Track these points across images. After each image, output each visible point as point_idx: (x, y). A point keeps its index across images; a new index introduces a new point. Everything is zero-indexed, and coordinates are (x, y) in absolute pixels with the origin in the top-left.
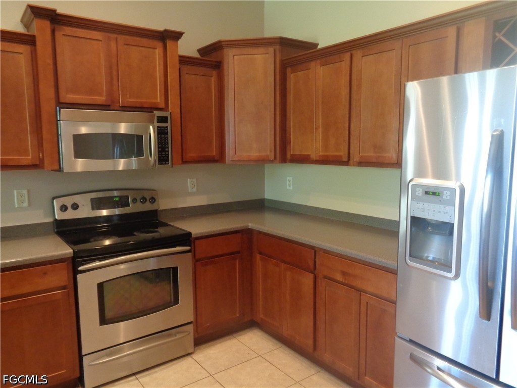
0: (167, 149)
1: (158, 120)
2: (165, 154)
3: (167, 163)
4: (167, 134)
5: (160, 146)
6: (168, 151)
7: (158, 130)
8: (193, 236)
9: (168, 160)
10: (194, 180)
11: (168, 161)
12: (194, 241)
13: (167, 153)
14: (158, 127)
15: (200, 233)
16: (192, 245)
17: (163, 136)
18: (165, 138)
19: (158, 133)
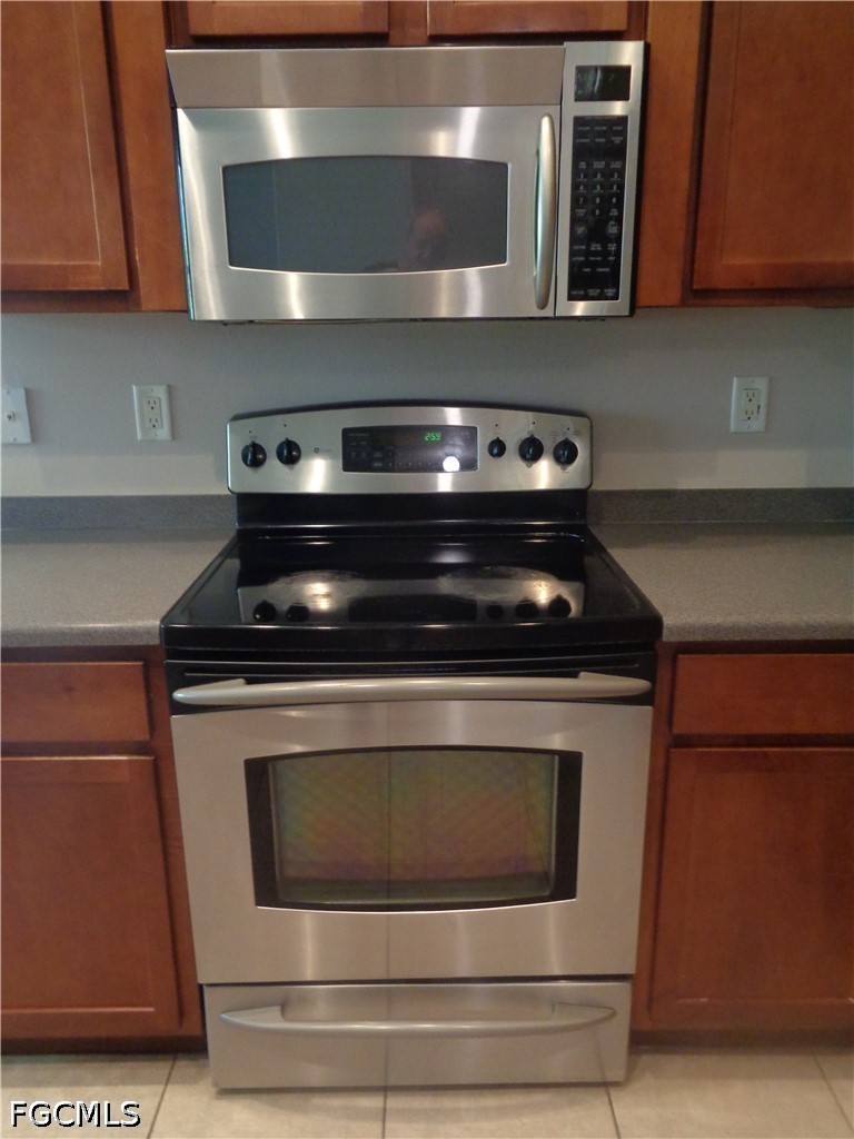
0: (612, 230)
1: (580, 84)
2: (605, 253)
3: (610, 292)
4: (620, 152)
5: (581, 212)
6: (618, 239)
7: (577, 134)
8: (666, 637)
9: (614, 280)
10: (761, 384)
11: (616, 285)
12: (674, 660)
13: (612, 247)
14: (579, 121)
15: (706, 628)
16: (664, 673)
17: (600, 165)
18: (607, 173)
19: (579, 153)
